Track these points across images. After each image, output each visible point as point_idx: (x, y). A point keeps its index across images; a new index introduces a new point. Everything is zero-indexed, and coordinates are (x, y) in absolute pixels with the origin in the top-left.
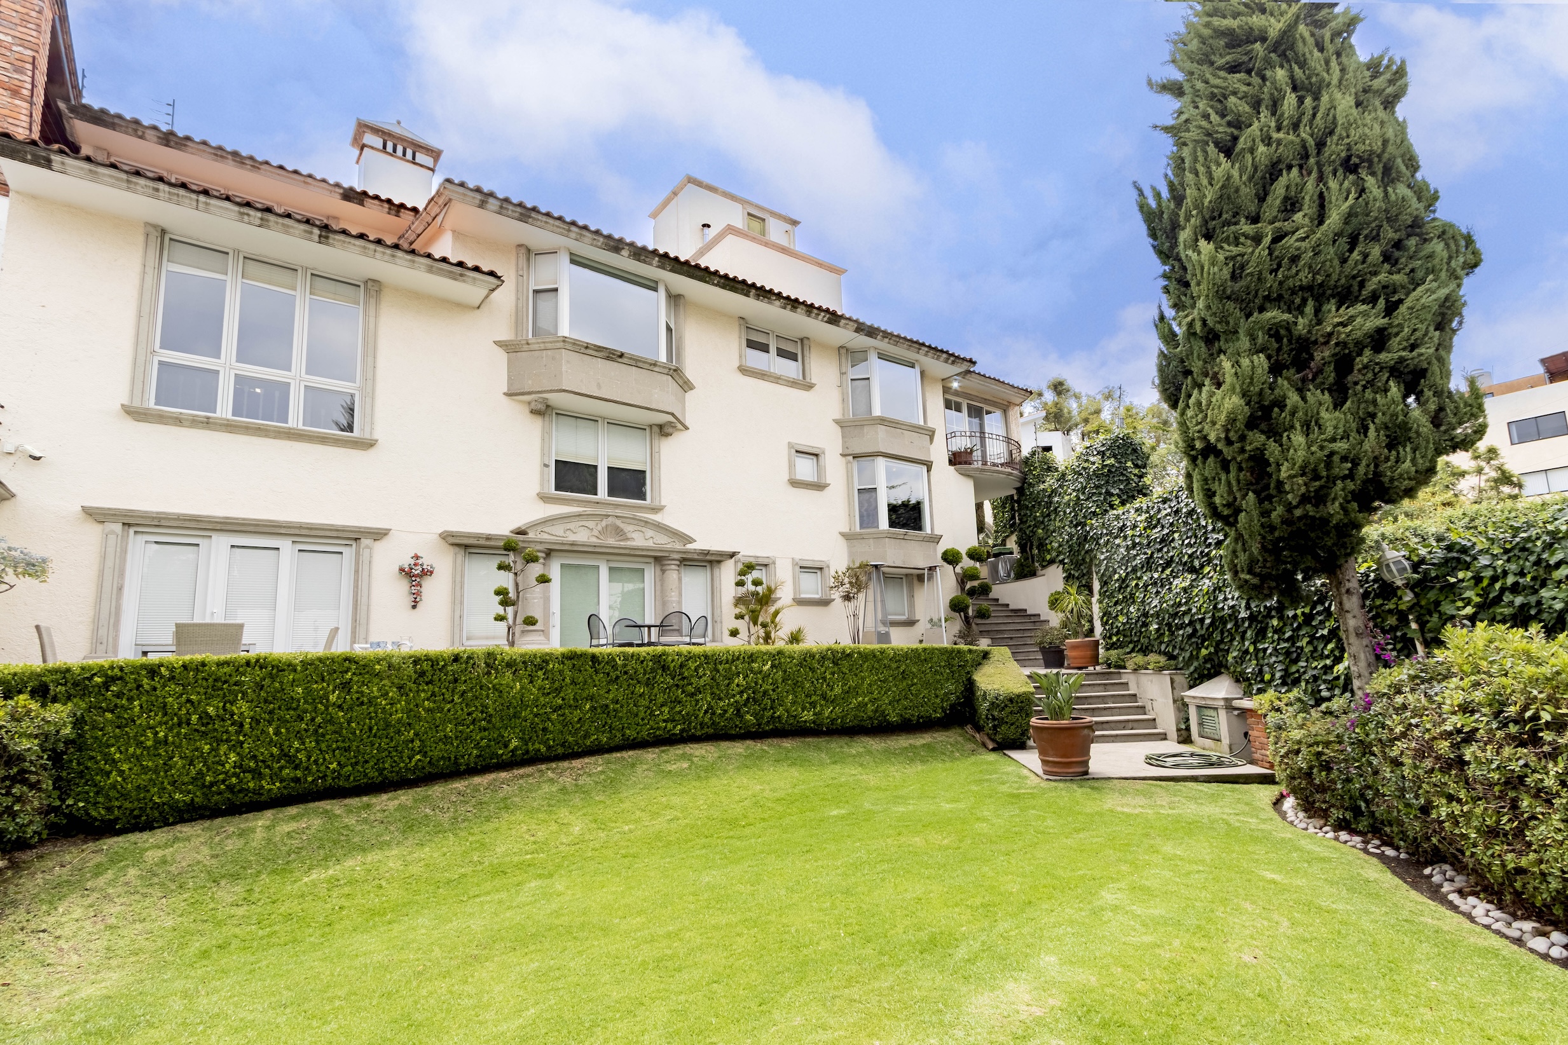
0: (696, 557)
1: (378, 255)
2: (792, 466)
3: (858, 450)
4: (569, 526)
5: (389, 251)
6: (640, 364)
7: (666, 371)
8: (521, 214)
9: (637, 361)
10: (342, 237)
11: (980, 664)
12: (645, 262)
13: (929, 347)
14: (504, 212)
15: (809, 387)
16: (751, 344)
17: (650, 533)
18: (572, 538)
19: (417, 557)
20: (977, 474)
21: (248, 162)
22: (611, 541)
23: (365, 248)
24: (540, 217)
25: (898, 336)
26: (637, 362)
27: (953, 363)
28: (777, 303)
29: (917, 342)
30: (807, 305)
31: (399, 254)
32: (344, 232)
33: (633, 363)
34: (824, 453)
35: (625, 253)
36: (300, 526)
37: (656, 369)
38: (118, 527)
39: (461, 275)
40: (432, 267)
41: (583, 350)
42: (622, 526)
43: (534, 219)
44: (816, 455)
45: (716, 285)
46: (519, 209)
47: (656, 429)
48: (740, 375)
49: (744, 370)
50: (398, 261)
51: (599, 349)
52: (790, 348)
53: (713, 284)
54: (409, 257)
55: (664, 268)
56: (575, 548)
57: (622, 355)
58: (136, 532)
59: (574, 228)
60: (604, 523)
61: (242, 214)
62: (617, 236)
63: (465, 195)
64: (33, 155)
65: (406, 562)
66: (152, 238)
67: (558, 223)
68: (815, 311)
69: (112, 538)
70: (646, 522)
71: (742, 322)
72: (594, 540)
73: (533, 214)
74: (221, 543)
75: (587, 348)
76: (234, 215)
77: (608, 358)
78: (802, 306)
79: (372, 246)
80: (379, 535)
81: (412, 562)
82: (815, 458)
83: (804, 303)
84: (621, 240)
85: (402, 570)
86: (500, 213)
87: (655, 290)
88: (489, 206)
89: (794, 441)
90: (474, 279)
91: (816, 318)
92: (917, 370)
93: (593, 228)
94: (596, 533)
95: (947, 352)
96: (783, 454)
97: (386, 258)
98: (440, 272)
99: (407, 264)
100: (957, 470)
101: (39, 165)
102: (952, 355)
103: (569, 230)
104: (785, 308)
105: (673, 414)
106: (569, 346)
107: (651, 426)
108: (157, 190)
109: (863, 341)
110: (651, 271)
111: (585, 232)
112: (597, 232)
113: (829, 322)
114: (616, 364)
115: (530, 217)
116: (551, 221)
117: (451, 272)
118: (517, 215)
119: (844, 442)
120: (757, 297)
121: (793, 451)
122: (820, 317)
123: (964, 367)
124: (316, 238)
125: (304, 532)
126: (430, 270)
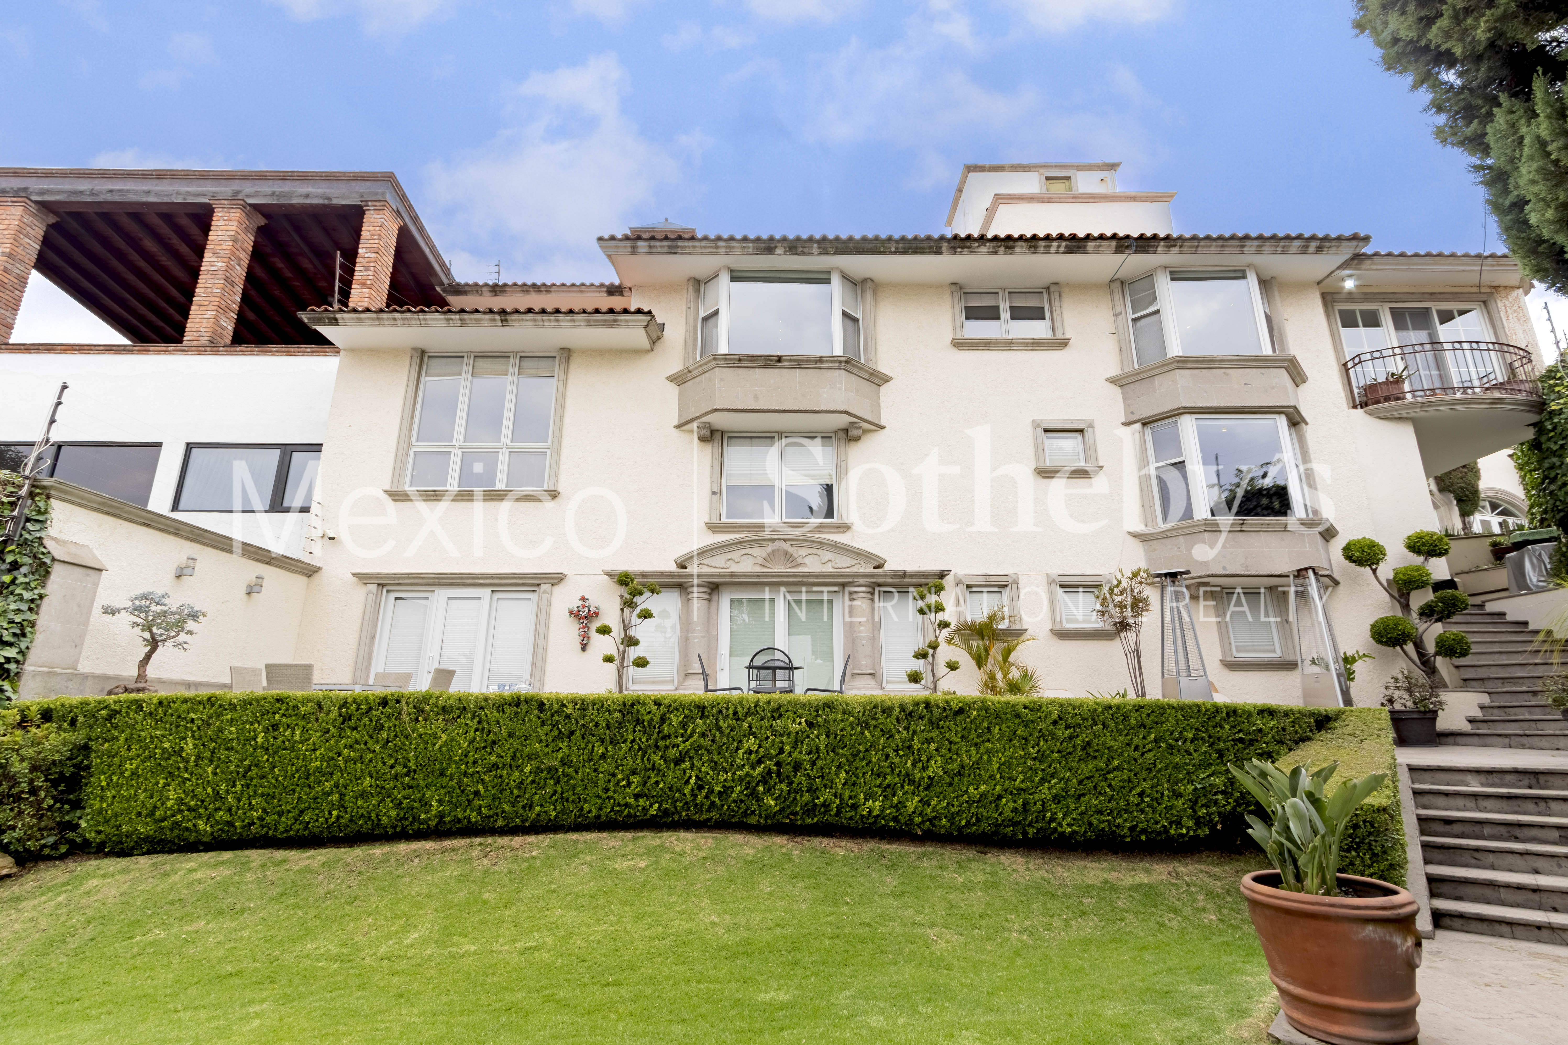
0: (890, 581)
1: (547, 324)
2: (1039, 450)
3: (1148, 412)
4: (730, 555)
5: (552, 318)
6: (804, 364)
7: (836, 365)
8: (669, 247)
9: (798, 361)
10: (515, 317)
11: (1304, 739)
12: (804, 254)
13: (1260, 238)
14: (654, 250)
15: (1063, 344)
16: (972, 313)
17: (827, 555)
18: (734, 568)
19: (583, 599)
20: (1417, 413)
21: (543, 289)
22: (779, 568)
23: (535, 320)
24: (686, 243)
25: (1194, 238)
26: (800, 363)
27: (1319, 249)
28: (983, 249)
29: (1233, 237)
30: (1027, 240)
31: (561, 317)
32: (517, 311)
33: (795, 364)
34: (1091, 426)
35: (780, 251)
36: (492, 576)
37: (824, 365)
38: (373, 587)
39: (615, 321)
40: (589, 321)
41: (737, 364)
42: (791, 550)
43: (682, 247)
44: (1081, 431)
45: (895, 253)
46: (666, 243)
47: (841, 434)
48: (955, 351)
49: (960, 344)
50: (563, 324)
51: (753, 358)
52: (1032, 302)
53: (891, 253)
54: (568, 318)
55: (827, 254)
56: (737, 580)
57: (779, 360)
58: (388, 591)
59: (721, 244)
60: (769, 549)
61: (448, 320)
62: (765, 236)
63: (617, 247)
64: (328, 318)
65: (575, 603)
66: (415, 359)
67: (704, 244)
68: (1043, 243)
69: (370, 595)
70: (821, 543)
71: (953, 287)
72: (758, 568)
73: (680, 243)
74: (441, 594)
75: (740, 360)
76: (443, 323)
77: (766, 366)
78: (1020, 243)
79: (539, 317)
80: (557, 580)
81: (580, 603)
82: (1079, 436)
83: (1021, 238)
84: (771, 239)
85: (571, 613)
86: (651, 254)
87: (828, 281)
88: (640, 250)
89: (1039, 417)
90: (627, 321)
91: (1048, 253)
92: (1252, 280)
93: (739, 237)
94: (760, 561)
95: (1299, 237)
96: (1026, 437)
97: (553, 324)
98: (598, 324)
99: (569, 324)
100: (1370, 414)
101: (332, 324)
102: (1313, 238)
103: (717, 247)
104: (996, 253)
105: (846, 412)
106: (721, 363)
107: (836, 432)
108: (395, 319)
109: (1135, 262)
110: (815, 262)
111: (733, 244)
112: (745, 239)
113: (1069, 251)
114: (776, 371)
115: (677, 247)
116: (697, 244)
117: (605, 321)
118: (666, 249)
119: (1127, 406)
120: (953, 250)
121: (1040, 431)
122: (1053, 249)
123: (1346, 252)
124: (499, 323)
125: (497, 581)
126: (589, 324)
